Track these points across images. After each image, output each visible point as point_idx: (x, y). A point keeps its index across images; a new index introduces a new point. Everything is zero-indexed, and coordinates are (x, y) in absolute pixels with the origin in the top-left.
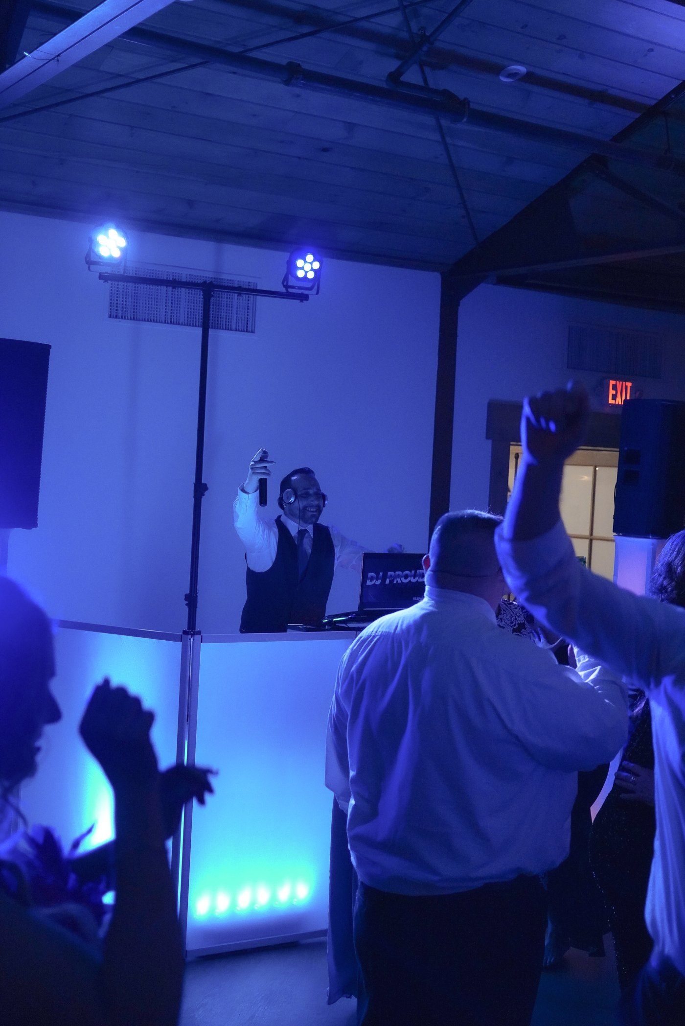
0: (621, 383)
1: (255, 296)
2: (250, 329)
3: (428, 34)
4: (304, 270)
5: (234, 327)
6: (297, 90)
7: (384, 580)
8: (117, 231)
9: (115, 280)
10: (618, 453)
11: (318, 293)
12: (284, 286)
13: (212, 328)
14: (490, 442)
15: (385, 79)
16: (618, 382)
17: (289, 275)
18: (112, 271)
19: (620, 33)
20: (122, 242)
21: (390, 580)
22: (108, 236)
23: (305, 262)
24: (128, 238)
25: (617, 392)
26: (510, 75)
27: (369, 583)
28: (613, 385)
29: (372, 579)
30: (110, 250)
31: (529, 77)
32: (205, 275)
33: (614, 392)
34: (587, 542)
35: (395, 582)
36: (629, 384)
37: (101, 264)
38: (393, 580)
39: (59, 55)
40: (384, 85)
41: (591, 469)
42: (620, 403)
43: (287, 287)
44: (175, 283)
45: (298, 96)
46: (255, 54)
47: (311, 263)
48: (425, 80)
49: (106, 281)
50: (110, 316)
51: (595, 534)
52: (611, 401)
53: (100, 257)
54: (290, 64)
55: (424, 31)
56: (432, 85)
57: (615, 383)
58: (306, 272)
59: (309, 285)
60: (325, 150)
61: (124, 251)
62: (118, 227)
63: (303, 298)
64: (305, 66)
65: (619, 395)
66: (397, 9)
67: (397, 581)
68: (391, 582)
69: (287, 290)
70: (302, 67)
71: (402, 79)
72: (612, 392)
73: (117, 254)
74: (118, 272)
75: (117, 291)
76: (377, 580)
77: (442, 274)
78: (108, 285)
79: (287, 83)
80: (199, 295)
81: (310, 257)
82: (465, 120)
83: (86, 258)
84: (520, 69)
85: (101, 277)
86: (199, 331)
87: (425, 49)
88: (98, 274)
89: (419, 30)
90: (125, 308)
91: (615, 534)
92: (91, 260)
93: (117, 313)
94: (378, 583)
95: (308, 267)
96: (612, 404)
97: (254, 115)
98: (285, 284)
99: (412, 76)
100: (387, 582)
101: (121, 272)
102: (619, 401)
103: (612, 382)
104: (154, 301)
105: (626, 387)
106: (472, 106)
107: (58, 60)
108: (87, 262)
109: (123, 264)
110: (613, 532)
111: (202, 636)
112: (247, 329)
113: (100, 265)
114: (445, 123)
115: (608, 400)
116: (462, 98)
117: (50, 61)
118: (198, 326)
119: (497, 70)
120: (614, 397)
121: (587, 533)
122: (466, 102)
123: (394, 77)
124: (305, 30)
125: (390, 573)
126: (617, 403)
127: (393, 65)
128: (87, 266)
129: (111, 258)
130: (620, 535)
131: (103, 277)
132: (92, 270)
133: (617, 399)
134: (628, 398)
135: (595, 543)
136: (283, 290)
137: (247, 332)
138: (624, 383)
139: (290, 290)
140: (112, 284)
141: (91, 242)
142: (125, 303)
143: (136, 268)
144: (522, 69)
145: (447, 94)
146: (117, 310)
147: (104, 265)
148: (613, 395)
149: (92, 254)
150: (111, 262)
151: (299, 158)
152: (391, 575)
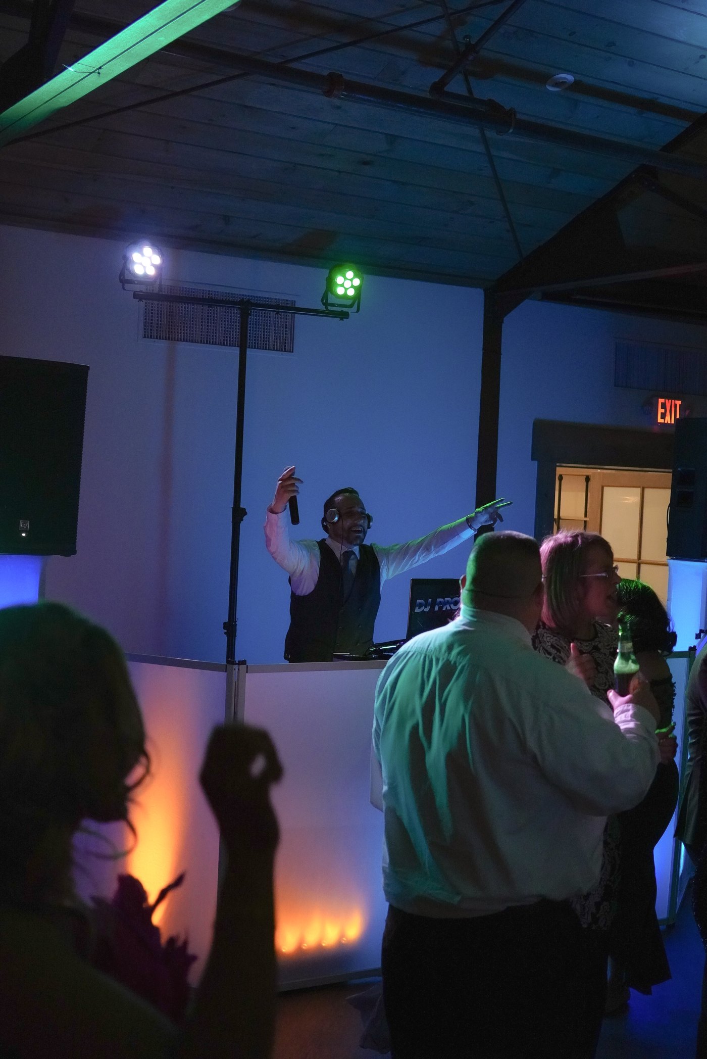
0: (670, 401)
1: (293, 314)
2: (288, 348)
3: (473, 42)
4: (344, 287)
5: (271, 347)
6: (337, 102)
7: (432, 608)
8: (151, 248)
9: (149, 299)
10: (671, 474)
11: (358, 311)
12: (324, 304)
13: (249, 348)
14: (536, 463)
15: (428, 89)
16: (667, 400)
17: (329, 293)
18: (147, 289)
19: (672, 40)
20: (157, 260)
21: (439, 607)
22: (143, 255)
23: (345, 278)
24: (163, 255)
25: (666, 411)
26: (557, 84)
27: (417, 610)
28: (662, 403)
29: (420, 606)
30: (144, 267)
31: (577, 87)
32: (241, 293)
33: (663, 411)
34: (635, 566)
35: (444, 609)
36: (679, 403)
37: (136, 282)
38: (442, 607)
39: (100, 68)
40: (428, 96)
41: (639, 490)
42: (669, 422)
43: (326, 304)
44: (211, 301)
45: (339, 108)
46: (295, 65)
47: (351, 280)
48: (470, 91)
49: (140, 300)
50: (145, 337)
51: (644, 557)
52: (660, 420)
53: (134, 275)
54: (331, 75)
55: (470, 40)
56: (477, 95)
57: (664, 402)
58: (346, 289)
59: (349, 303)
60: (365, 163)
61: (159, 268)
62: (154, 245)
63: (343, 316)
64: (346, 77)
65: (668, 413)
66: (441, 17)
67: (446, 608)
68: (440, 608)
69: (326, 308)
70: (344, 78)
71: (446, 89)
72: (661, 411)
73: (151, 272)
74: (153, 290)
75: (152, 310)
76: (426, 607)
77: (485, 291)
78: (142, 304)
79: (328, 93)
80: (236, 315)
81: (350, 274)
82: (511, 131)
83: (120, 276)
84: (567, 77)
85: (136, 296)
86: (237, 351)
87: (471, 58)
88: (132, 293)
89: (464, 38)
90: (160, 327)
91: (668, 557)
92: (125, 278)
93: (151, 333)
94: (427, 610)
95: (348, 284)
96: (660, 423)
97: (293, 128)
98: (324, 301)
99: (456, 86)
100: (436, 608)
101: (156, 291)
102: (668, 420)
103: (661, 401)
104: (190, 320)
105: (676, 405)
106: (518, 116)
107: (99, 73)
108: (121, 281)
109: (158, 283)
110: (667, 555)
111: (247, 666)
112: (285, 349)
113: (135, 284)
114: (490, 134)
115: (657, 420)
116: (507, 108)
117: (91, 73)
118: (235, 346)
119: (543, 78)
120: (663, 416)
121: (634, 556)
122: (512, 113)
123: (438, 87)
124: (346, 40)
125: (439, 600)
126: (666, 422)
127: (436, 75)
128: (121, 284)
129: (146, 276)
130: (674, 559)
131: (137, 296)
132: (127, 289)
133: (666, 418)
134: (678, 417)
135: (642, 566)
136: (323, 308)
137: (285, 351)
138: (673, 401)
139: (330, 308)
140: (146, 303)
141: (126, 260)
142: (160, 322)
143: (171, 286)
144: (570, 78)
145: (491, 104)
146: (151, 330)
147: (137, 284)
148: (662, 413)
149: (126, 272)
150: (145, 281)
151: (339, 172)
152: (440, 602)
